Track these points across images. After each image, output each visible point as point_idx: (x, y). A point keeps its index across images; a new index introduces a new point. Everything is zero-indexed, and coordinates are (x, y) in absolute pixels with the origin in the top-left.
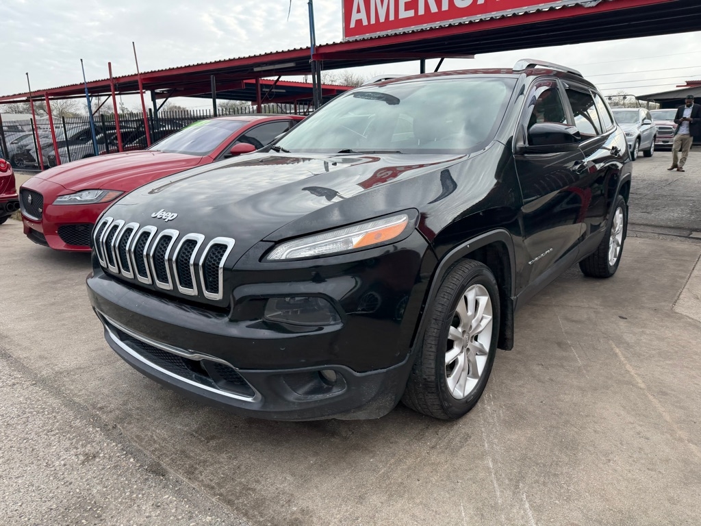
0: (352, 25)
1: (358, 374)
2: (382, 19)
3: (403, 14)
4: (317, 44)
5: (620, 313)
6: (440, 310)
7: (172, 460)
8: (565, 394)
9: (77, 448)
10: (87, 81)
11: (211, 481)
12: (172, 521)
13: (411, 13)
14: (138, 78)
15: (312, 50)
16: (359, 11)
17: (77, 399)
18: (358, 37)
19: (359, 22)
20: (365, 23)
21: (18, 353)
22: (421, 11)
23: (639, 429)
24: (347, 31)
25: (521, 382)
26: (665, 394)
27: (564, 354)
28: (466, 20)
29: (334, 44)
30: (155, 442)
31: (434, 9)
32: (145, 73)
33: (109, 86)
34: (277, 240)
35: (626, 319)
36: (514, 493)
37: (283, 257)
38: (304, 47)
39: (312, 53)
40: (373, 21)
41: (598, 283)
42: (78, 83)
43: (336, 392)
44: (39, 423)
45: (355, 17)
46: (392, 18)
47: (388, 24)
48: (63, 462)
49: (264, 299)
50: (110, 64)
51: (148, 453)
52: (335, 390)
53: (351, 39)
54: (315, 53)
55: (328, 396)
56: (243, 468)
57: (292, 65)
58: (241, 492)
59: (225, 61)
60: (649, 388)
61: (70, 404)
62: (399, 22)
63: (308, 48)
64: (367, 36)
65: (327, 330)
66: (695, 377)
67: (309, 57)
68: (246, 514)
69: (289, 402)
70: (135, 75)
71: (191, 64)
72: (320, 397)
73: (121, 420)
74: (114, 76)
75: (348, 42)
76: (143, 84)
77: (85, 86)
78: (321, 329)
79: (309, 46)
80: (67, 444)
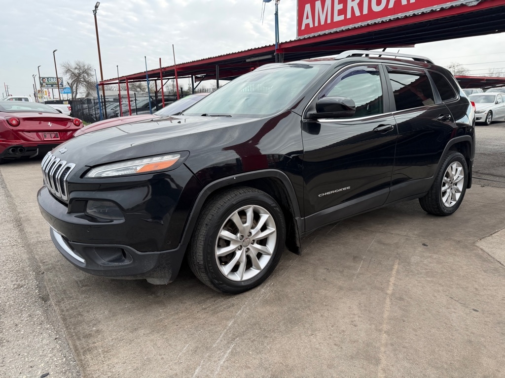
0: (303, 28)
1: (139, 253)
2: (322, 23)
3: (338, 18)
4: (280, 42)
5: (426, 241)
6: (210, 218)
7: (56, 294)
8: (326, 289)
9: (17, 281)
10: (148, 70)
11: (65, 307)
12: (31, 324)
13: (342, 17)
14: (174, 68)
15: (276, 46)
16: (307, 18)
17: (36, 257)
18: (306, 36)
19: (307, 25)
20: (311, 26)
21: (28, 229)
22: (349, 16)
23: (356, 318)
24: (300, 32)
25: (300, 278)
26: (401, 299)
27: (352, 264)
28: (379, 20)
29: (291, 42)
30: (55, 283)
31: (358, 13)
32: (179, 65)
33: (159, 73)
34: (92, 165)
35: (427, 246)
36: (228, 343)
37: (93, 176)
38: (272, 44)
39: (276, 48)
40: (316, 24)
41: (432, 220)
42: (143, 72)
43: (127, 262)
44: (10, 266)
45: (305, 22)
46: (329, 21)
47: (326, 26)
48: (5, 287)
49: (85, 201)
50: (160, 59)
51: (48, 288)
52: (126, 261)
53: (302, 37)
54: (278, 48)
55: (120, 264)
56: (87, 304)
57: (270, 56)
58: (74, 316)
59: (224, 55)
60: (393, 294)
61: (32, 259)
62: (334, 24)
63: (274, 45)
64: (312, 35)
65: (115, 222)
66: (439, 291)
67: (274, 51)
68: (67, 327)
69: (98, 265)
70: (174, 66)
71: (205, 58)
72: (116, 264)
73: (48, 270)
74: (162, 67)
75: (299, 40)
76: (178, 73)
77: (146, 74)
78: (112, 221)
79: (275, 43)
80: (14, 278)
